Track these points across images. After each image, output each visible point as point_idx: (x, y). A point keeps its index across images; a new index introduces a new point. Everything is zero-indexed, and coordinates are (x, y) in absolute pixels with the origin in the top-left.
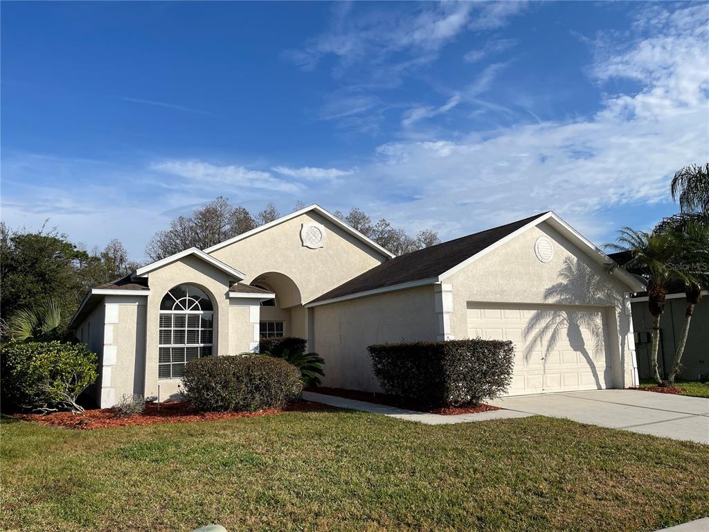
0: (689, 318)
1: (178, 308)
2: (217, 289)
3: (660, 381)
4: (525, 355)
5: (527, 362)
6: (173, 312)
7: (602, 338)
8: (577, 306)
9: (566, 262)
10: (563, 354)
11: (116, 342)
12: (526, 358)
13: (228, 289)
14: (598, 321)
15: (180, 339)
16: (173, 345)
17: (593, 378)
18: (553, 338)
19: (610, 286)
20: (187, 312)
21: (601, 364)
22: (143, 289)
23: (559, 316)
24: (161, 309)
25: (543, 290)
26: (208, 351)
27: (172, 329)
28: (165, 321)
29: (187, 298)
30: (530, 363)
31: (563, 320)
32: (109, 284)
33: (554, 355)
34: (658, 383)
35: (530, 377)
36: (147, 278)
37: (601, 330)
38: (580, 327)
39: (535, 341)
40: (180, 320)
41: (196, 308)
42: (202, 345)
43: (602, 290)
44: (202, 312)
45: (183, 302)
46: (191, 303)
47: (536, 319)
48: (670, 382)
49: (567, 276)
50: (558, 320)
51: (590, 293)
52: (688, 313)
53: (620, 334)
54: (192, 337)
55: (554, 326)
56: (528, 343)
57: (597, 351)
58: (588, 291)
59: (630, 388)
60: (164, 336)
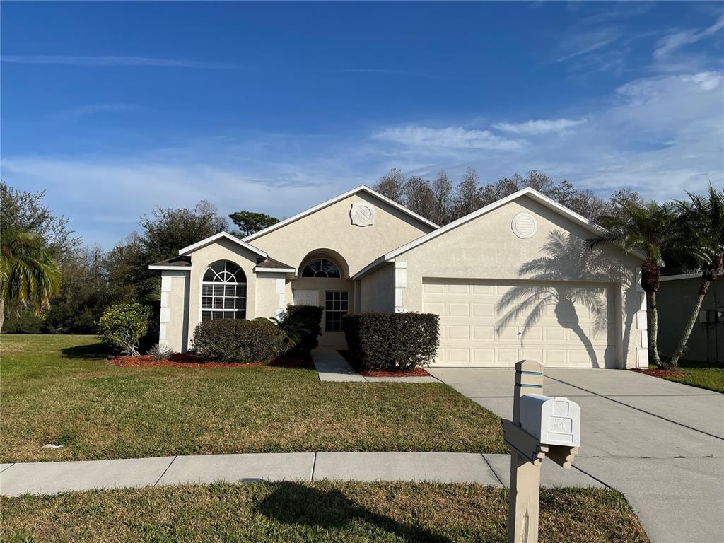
0: (702, 297)
1: (217, 280)
2: (246, 265)
3: (659, 363)
4: (496, 328)
5: (499, 336)
6: (214, 283)
7: (604, 315)
8: (565, 281)
9: (551, 237)
10: (547, 330)
11: (169, 306)
12: (498, 331)
13: (255, 265)
14: (602, 297)
15: (219, 305)
16: (213, 309)
17: (588, 356)
18: (535, 313)
19: (616, 261)
20: (225, 283)
21: (600, 342)
22: (187, 265)
23: (546, 292)
24: (204, 281)
25: (519, 265)
26: (242, 315)
27: (213, 296)
28: (206, 290)
29: (225, 272)
30: (502, 336)
31: (550, 296)
32: (164, 261)
33: (535, 330)
34: (658, 365)
35: (500, 350)
36: (190, 257)
37: (604, 307)
38: (574, 304)
39: (510, 315)
40: (219, 289)
41: (232, 280)
42: (237, 310)
43: (605, 266)
44: (237, 283)
45: (222, 276)
46: (228, 276)
47: (513, 295)
48: (672, 366)
49: (554, 251)
50: (543, 296)
51: (585, 268)
52: (701, 292)
53: (626, 312)
54: (229, 303)
55: (537, 302)
56: (500, 317)
57: (597, 329)
58: (583, 266)
59: (632, 370)
60: (206, 302)
